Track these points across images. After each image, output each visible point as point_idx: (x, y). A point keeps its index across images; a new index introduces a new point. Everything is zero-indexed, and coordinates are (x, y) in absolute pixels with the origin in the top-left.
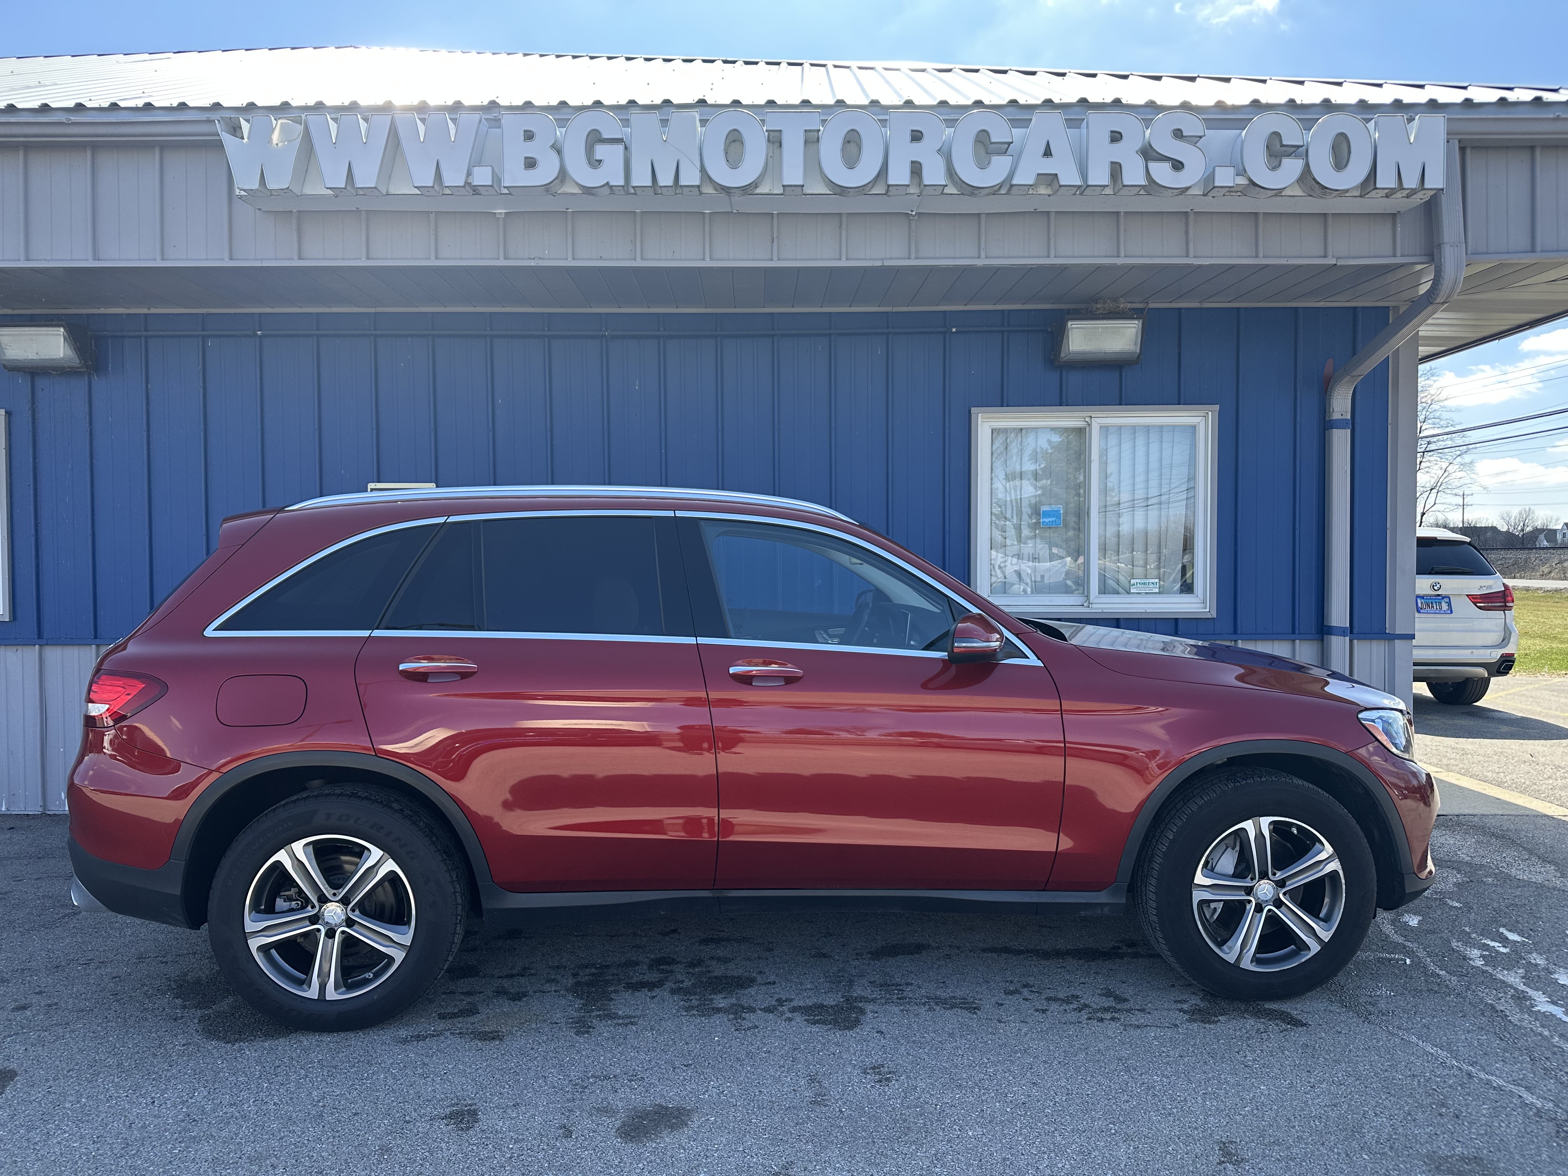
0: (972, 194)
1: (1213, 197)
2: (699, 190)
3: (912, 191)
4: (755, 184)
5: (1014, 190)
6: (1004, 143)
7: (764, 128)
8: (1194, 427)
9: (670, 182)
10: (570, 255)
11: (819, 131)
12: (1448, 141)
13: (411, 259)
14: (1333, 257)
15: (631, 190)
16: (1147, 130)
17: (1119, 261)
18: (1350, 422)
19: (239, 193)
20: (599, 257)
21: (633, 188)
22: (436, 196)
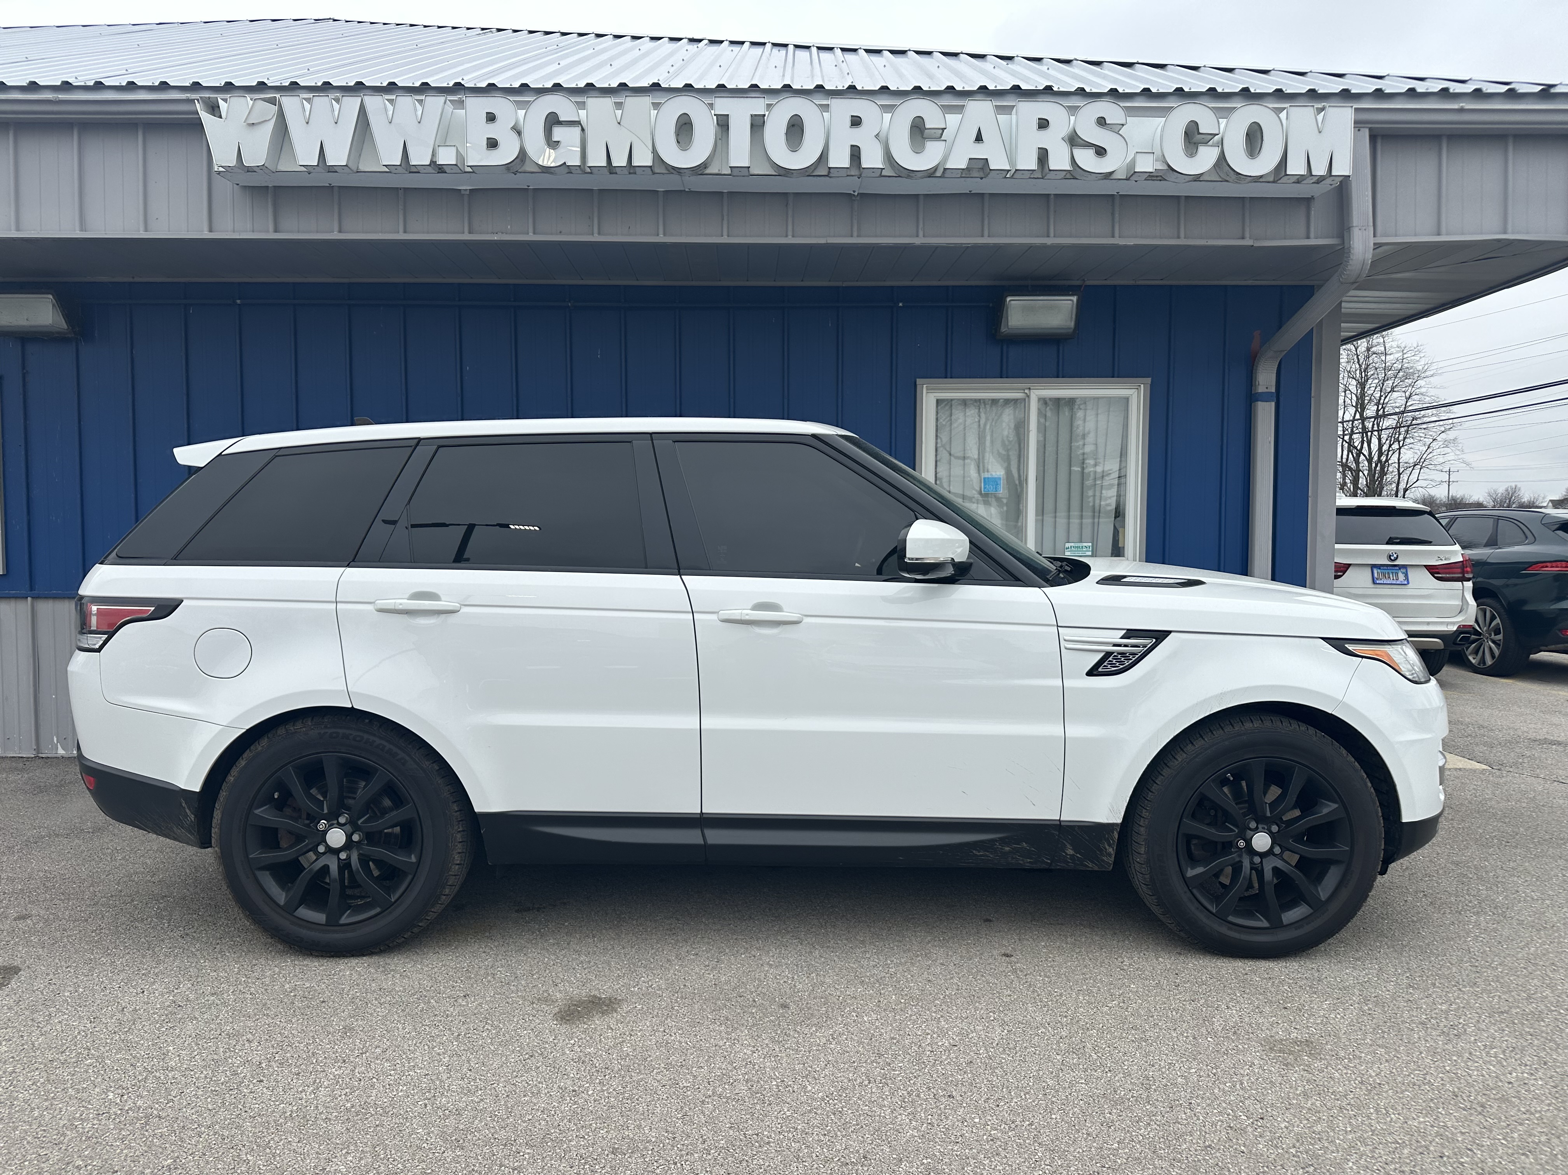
0: (908, 177)
1: (1135, 181)
2: (651, 170)
3: (853, 173)
4: (704, 165)
5: (948, 174)
6: (939, 129)
7: (713, 112)
8: (1127, 399)
9: (623, 163)
10: (531, 230)
11: (765, 115)
12: (1359, 130)
13: (382, 232)
14: (1250, 238)
15: (588, 170)
16: (1073, 118)
17: (1049, 241)
18: (1275, 395)
19: (217, 169)
20: (558, 232)
21: (590, 168)
22: (403, 174)
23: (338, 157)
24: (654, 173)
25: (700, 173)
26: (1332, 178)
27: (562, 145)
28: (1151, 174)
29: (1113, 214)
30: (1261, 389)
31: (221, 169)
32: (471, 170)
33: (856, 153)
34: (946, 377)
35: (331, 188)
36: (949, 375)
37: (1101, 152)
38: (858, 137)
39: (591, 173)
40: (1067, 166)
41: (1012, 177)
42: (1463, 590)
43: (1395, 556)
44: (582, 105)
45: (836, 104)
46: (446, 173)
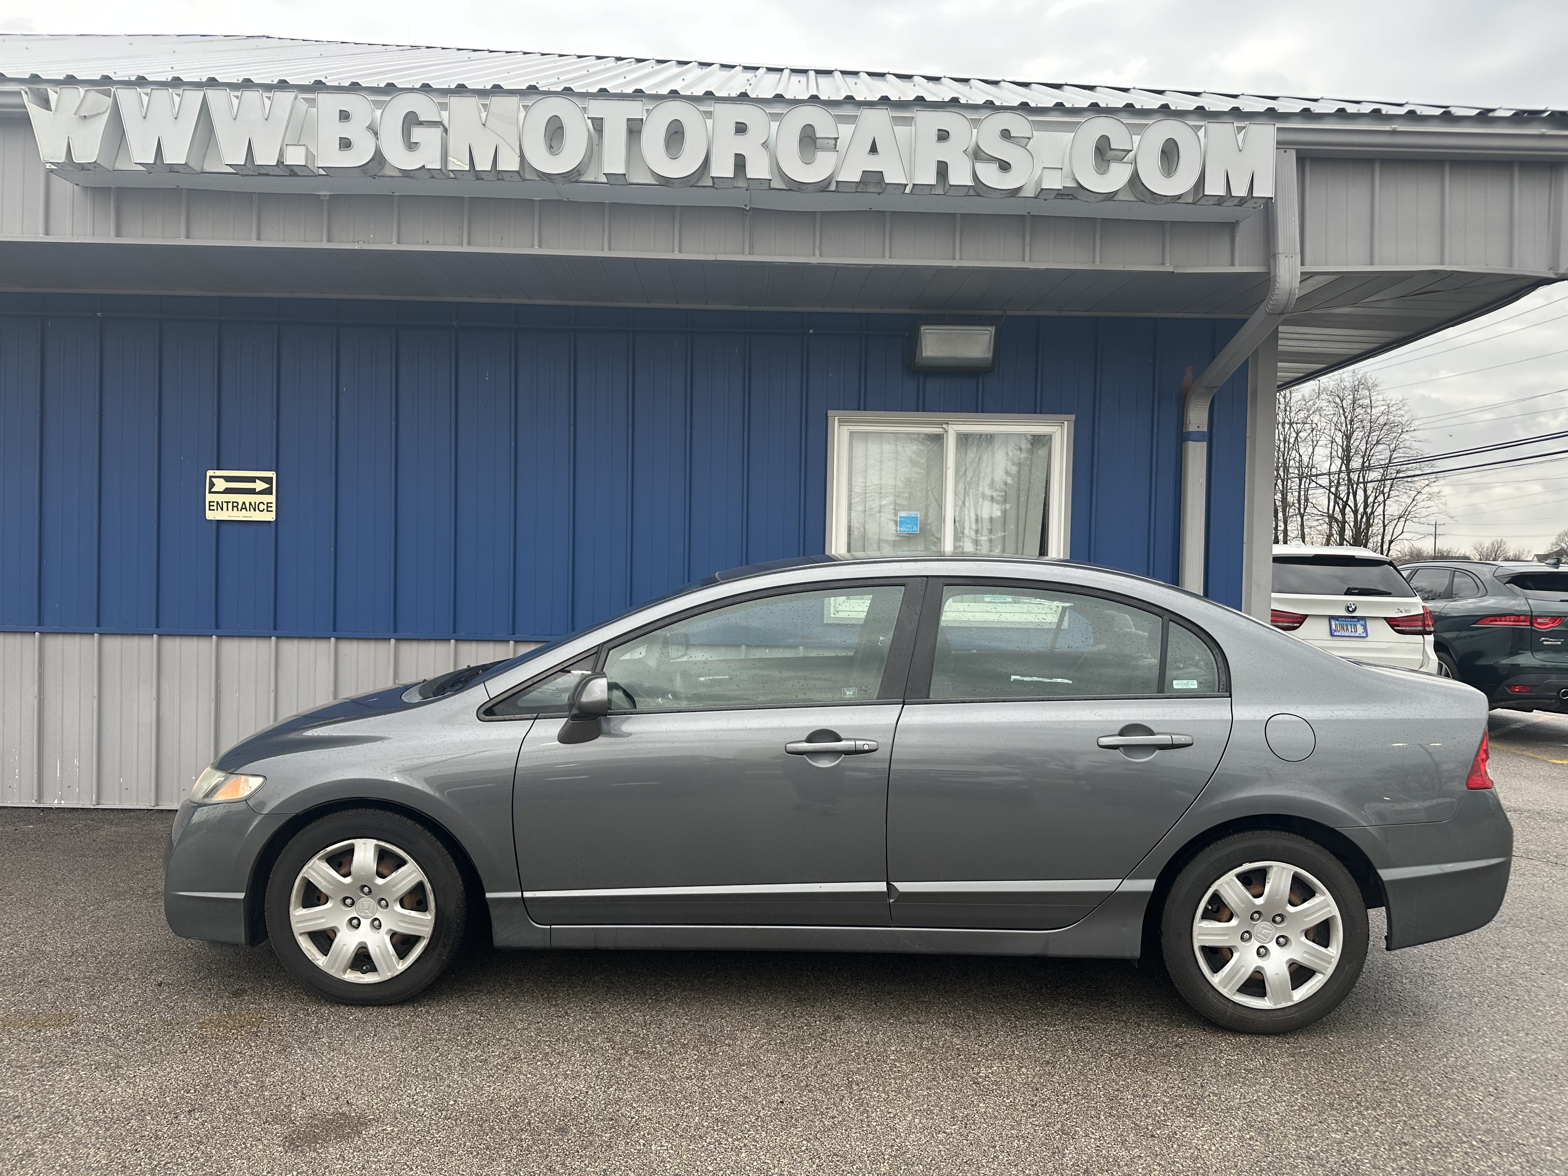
0: (799, 189)
1: (1045, 200)
2: (520, 176)
3: (740, 185)
4: (577, 172)
5: (842, 188)
6: (831, 138)
7: (586, 116)
8: (1050, 437)
9: (488, 168)
10: (395, 239)
11: (642, 120)
12: (1285, 152)
13: (234, 240)
14: (1171, 264)
15: (452, 175)
16: (975, 131)
17: (956, 263)
18: (1207, 434)
19: (48, 166)
20: (425, 242)
21: (454, 172)
22: (252, 175)
23: (176, 155)
24: (524, 180)
25: (574, 180)
26: (1255, 201)
27: (420, 148)
28: (1060, 192)
29: (1024, 236)
30: (1192, 428)
31: (53, 167)
32: (325, 173)
33: (740, 162)
34: (859, 410)
35: (178, 190)
36: (862, 407)
37: (1005, 166)
38: (742, 144)
39: (456, 178)
41: (910, 192)
42: (1424, 644)
43: (1353, 607)
44: (444, 106)
45: (719, 109)
46: (298, 176)
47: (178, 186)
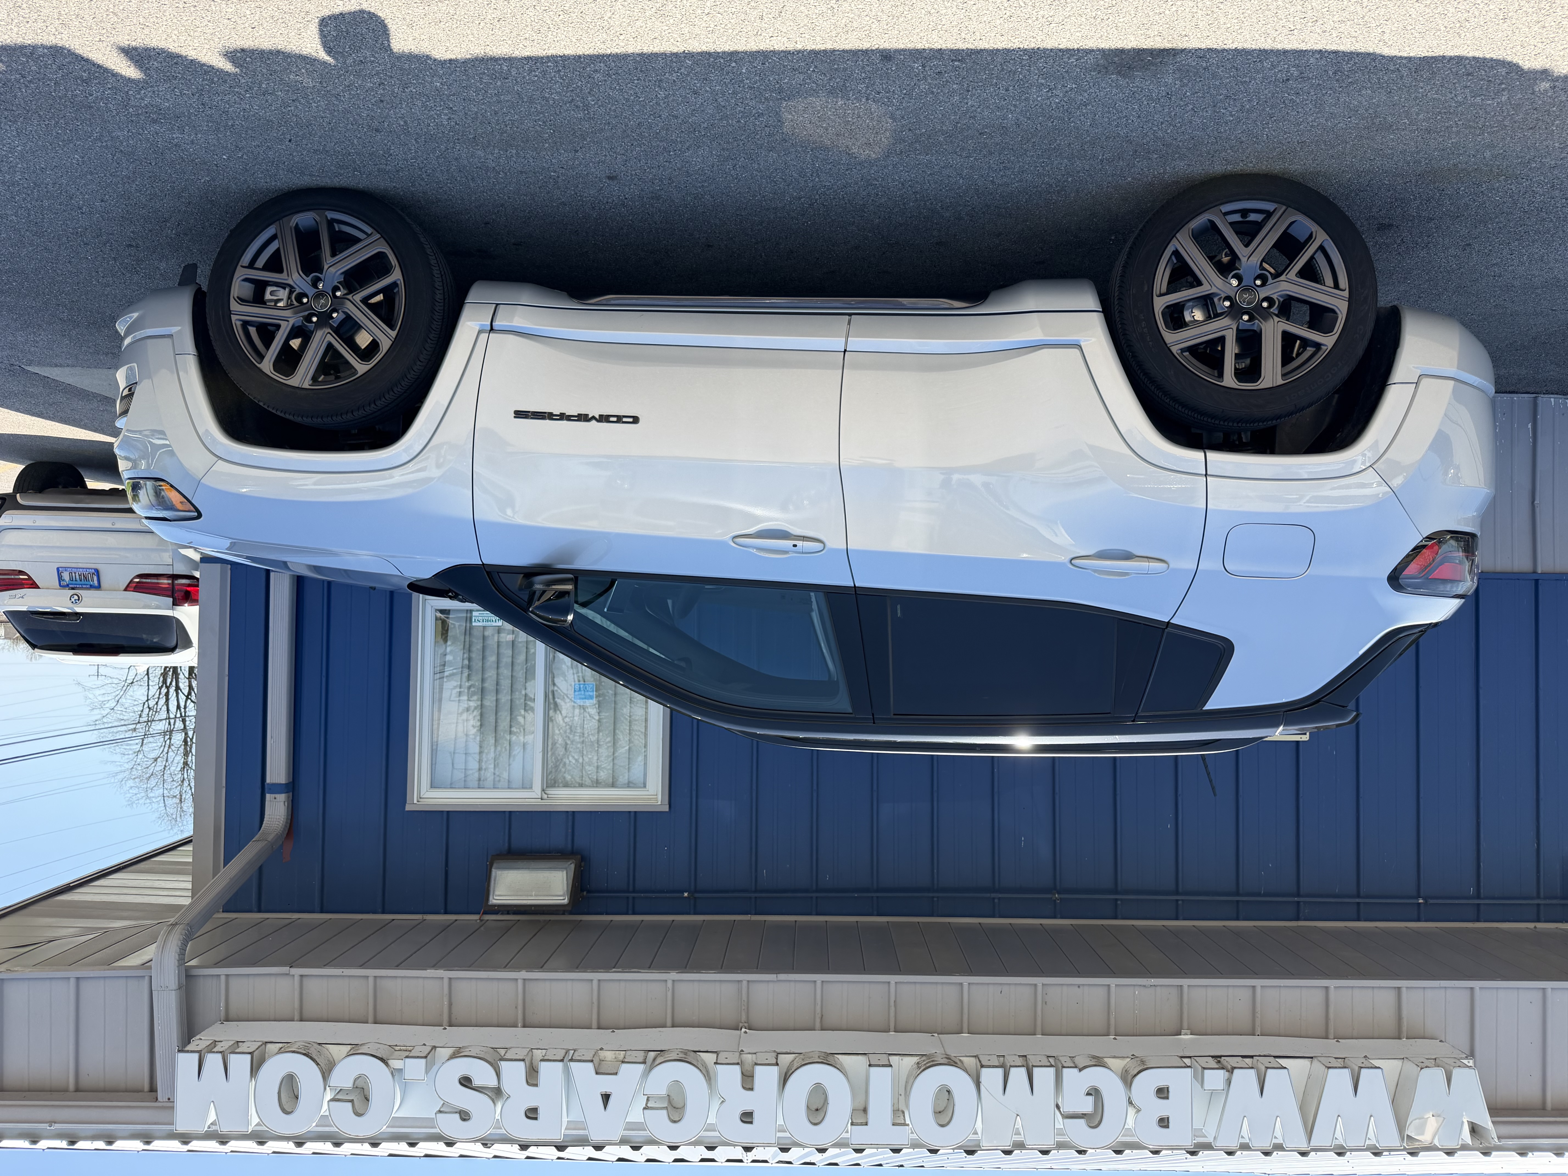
0: (686, 1052)
1: (424, 1045)
2: (980, 1062)
3: (749, 1057)
4: (922, 1067)
5: (640, 1056)
6: (652, 1108)
7: (911, 1128)
8: (433, 786)
9: (1014, 1071)
10: (1113, 991)
11: (853, 1125)
12: (169, 1099)
13: (1280, 986)
14: (294, 975)
15: (1051, 1060)
16: (498, 1119)
17: (524, 974)
18: (266, 790)
19: (1471, 1063)
20: (1081, 987)
21: (1049, 1064)
22: (1260, 1056)
23: (1340, 1079)
24: (977, 1058)
25: (924, 1058)
26: (199, 1049)
27: (1084, 1090)
28: (407, 1053)
29: (450, 1004)
30: (282, 797)
31: (1465, 1061)
32: (1186, 1062)
33: (748, 1081)
34: (635, 812)
35: (1338, 1038)
36: (632, 814)
37: (466, 1082)
38: (745, 1100)
39: (1048, 1056)
40: (504, 1065)
41: (567, 1051)
44: (1059, 1133)
46: (1212, 1057)
47: (1337, 1041)
